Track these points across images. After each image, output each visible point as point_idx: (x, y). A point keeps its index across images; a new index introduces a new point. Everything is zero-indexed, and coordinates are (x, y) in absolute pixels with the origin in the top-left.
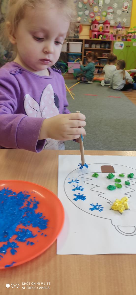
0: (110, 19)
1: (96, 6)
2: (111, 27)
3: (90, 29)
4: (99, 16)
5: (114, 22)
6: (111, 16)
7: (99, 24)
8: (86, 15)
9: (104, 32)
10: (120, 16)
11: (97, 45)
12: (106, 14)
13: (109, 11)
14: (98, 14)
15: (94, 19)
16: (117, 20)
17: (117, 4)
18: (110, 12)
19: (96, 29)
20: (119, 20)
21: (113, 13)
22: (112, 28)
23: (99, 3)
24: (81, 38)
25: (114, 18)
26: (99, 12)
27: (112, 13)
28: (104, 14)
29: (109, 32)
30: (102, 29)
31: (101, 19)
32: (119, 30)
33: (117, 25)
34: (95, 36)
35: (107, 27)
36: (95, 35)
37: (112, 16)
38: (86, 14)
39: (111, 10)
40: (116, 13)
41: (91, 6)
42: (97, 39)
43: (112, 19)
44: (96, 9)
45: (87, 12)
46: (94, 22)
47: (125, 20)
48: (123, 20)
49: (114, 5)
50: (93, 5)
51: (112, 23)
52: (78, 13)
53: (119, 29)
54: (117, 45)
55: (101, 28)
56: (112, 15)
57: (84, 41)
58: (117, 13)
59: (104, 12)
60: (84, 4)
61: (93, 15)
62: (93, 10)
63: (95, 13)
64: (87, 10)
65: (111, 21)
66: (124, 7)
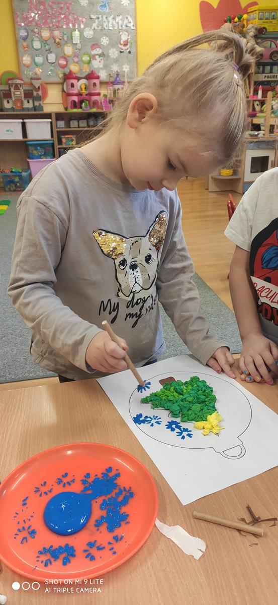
0: (98, 68)
1: (69, 45)
2: (101, 83)
3: (63, 91)
4: (77, 63)
5: (106, 74)
6: (100, 62)
7: (79, 79)
8: (50, 63)
9: (90, 94)
10: (116, 61)
11: (81, 122)
12: (88, 59)
13: (94, 52)
14: (73, 60)
15: (67, 71)
16: (112, 69)
17: (107, 39)
18: (97, 55)
19: (75, 91)
20: (115, 68)
21: (102, 55)
22: (104, 86)
23: (73, 38)
24: (47, 109)
25: (106, 66)
26: (76, 55)
27: (100, 56)
28: (86, 58)
29: (99, 94)
30: (85, 88)
31: (81, 70)
32: (118, 89)
33: (112, 80)
34: (74, 104)
35: (95, 84)
36: (75, 101)
37: (102, 62)
38: (49, 61)
39: (98, 49)
40: (108, 56)
41: (59, 44)
42: (80, 110)
43: (101, 68)
44: (68, 50)
45: (52, 57)
46: (68, 76)
47: (126, 68)
48: (123, 68)
49: (102, 39)
50: (62, 42)
51: (103, 75)
52: (34, 60)
53: (117, 87)
55: (83, 87)
56: (101, 60)
57: (54, 117)
58: (110, 55)
59: (86, 56)
60: (44, 42)
61: (65, 63)
62: (64, 52)
63: (68, 59)
64: (51, 52)
65: (101, 71)
66: (122, 42)
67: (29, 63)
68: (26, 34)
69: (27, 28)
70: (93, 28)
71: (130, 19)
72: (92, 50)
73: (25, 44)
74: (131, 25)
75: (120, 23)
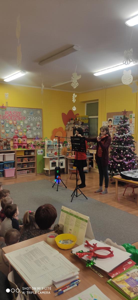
1: (19, 126)
4: (22, 132)
5: (32, 136)
8: (12, 132)
10: (35, 131)
14: (20, 131)
15: (17, 135)
17: (33, 124)
18: (29, 129)
20: (35, 134)
23: (21, 124)
25: (32, 133)
26: (21, 129)
27: (30, 130)
28: (25, 130)
31: (22, 135)
33: (35, 138)
36: (16, 146)
37: (31, 132)
39: (29, 127)
41: (15, 125)
43: (30, 134)
44: (19, 128)
45: (13, 130)
47: (39, 134)
48: (37, 134)
49: (31, 124)
50: (17, 125)
52: (6, 131)
53: (37, 140)
54: (39, 152)
57: (15, 152)
58: (33, 129)
60: (10, 125)
61: (17, 132)
62: (17, 128)
63: (18, 130)
64: (12, 128)
65: (30, 135)
66: (37, 125)
67: (4, 132)
68: (3, 122)
69: (4, 120)
70: (28, 120)
71: (40, 118)
72: (27, 127)
73: (3, 125)
74: (40, 120)
75: (37, 119)
